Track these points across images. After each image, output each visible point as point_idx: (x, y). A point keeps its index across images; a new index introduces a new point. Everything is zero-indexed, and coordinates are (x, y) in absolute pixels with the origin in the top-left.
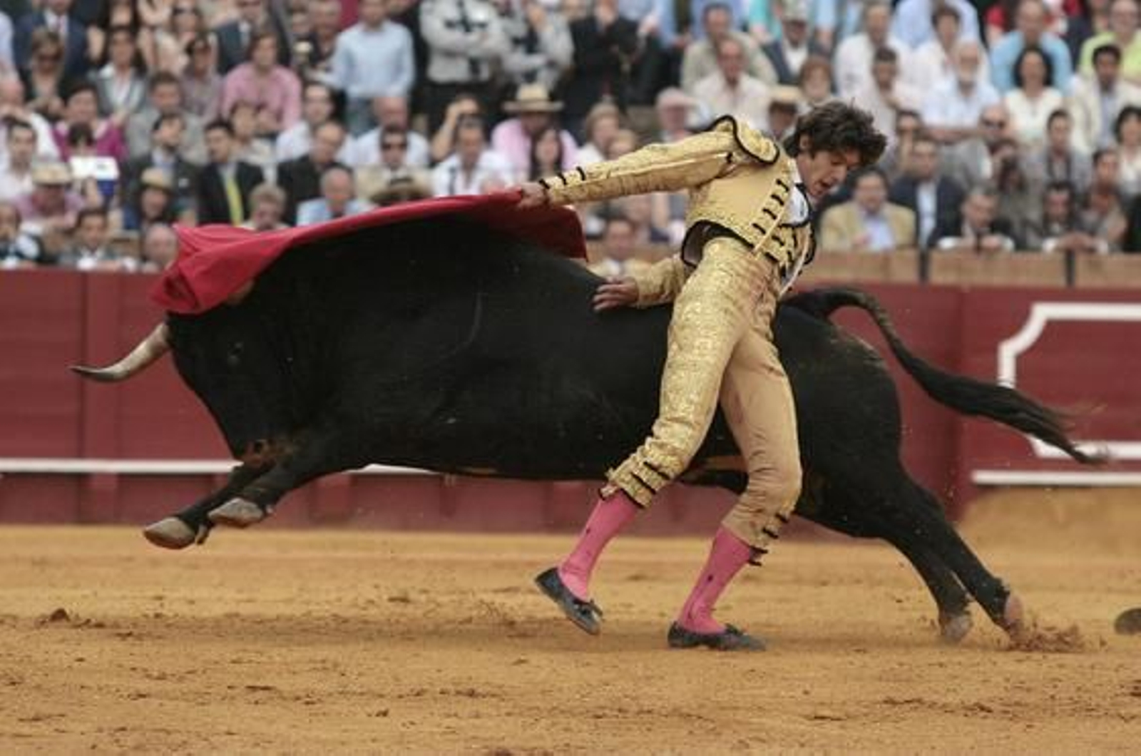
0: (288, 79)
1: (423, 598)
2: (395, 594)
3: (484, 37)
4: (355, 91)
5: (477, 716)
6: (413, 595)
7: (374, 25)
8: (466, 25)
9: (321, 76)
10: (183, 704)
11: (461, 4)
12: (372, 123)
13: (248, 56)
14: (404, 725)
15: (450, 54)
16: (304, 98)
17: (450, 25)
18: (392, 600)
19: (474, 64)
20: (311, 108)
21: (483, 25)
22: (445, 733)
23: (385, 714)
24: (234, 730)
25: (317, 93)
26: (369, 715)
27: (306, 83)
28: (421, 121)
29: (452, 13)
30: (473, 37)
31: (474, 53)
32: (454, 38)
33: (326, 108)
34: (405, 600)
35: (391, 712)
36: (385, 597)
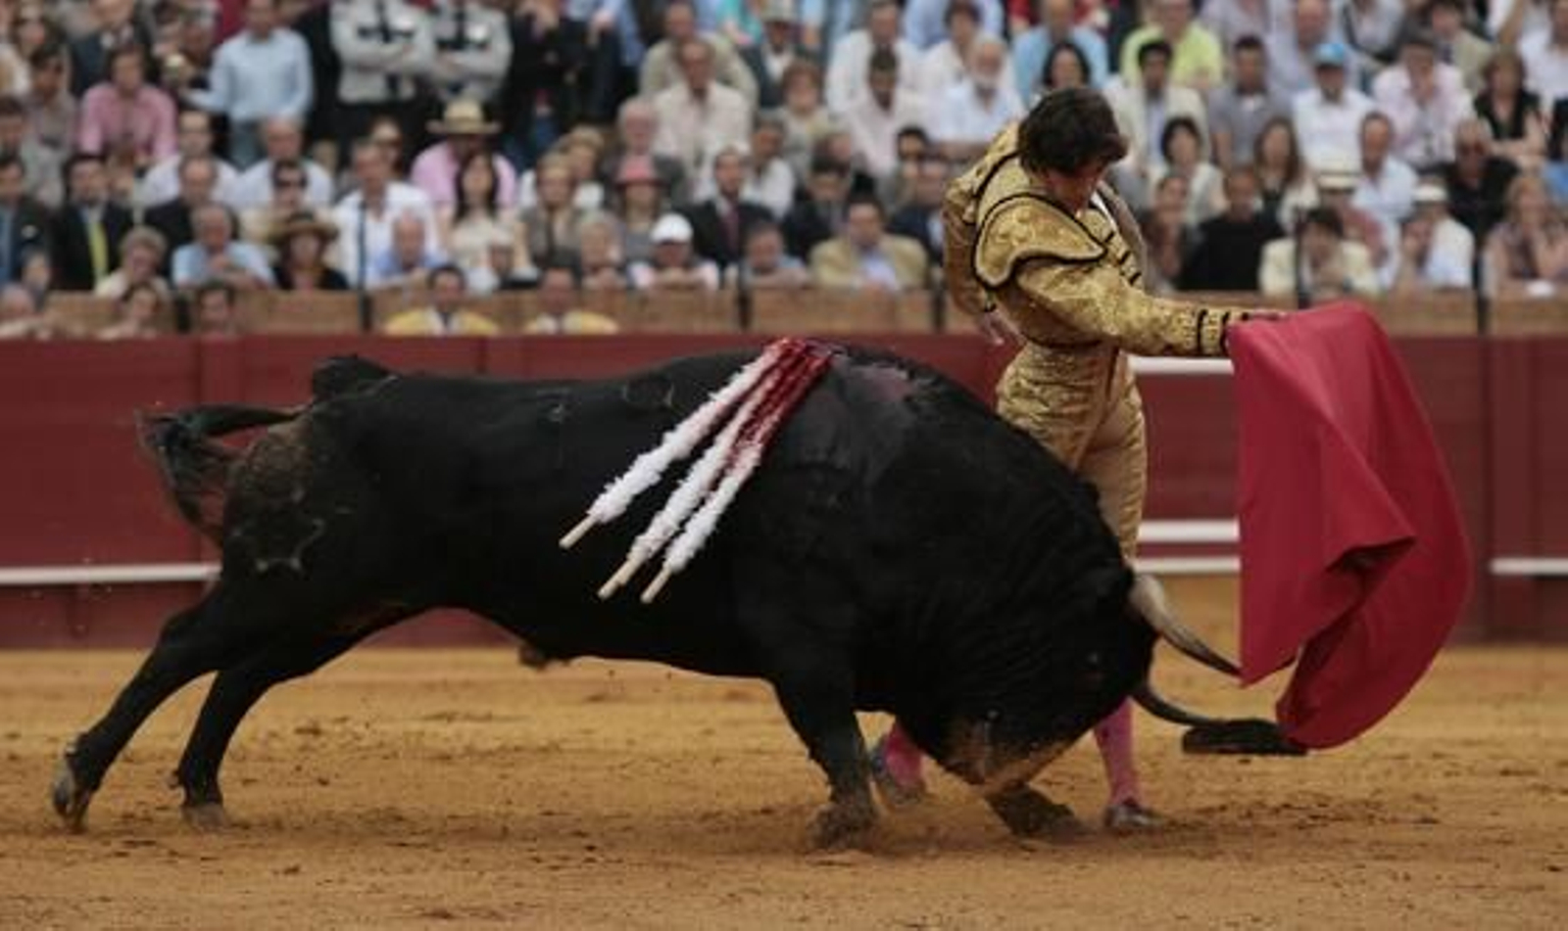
0: (158, 101)
1: (338, 728)
2: (303, 723)
3: (406, 50)
4: (240, 112)
5: (409, 871)
6: (324, 726)
7: (262, 35)
8: (386, 33)
9: (200, 98)
10: (47, 866)
11: (380, 8)
12: (260, 153)
13: (107, 75)
14: (319, 884)
15: (364, 68)
16: (179, 129)
17: (364, 33)
18: (299, 731)
19: (393, 81)
20: (186, 141)
21: (408, 35)
22: (369, 892)
23: (294, 870)
24: (109, 895)
25: (195, 121)
26: (276, 873)
27: (182, 107)
28: (326, 149)
29: (367, 17)
30: (390, 49)
31: (392, 67)
32: (371, 48)
33: (204, 141)
34: (316, 732)
35: (304, 869)
36: (291, 728)
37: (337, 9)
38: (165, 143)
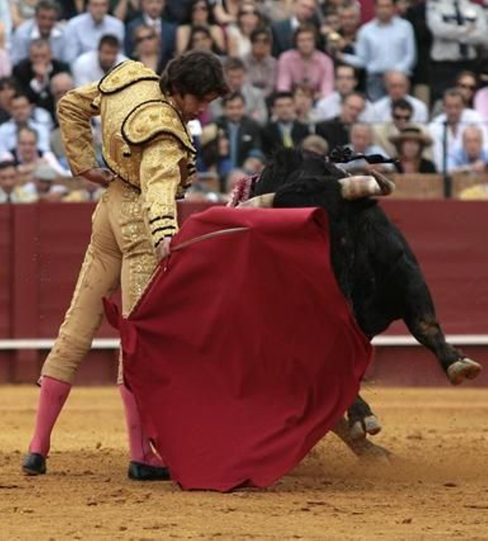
0: (325, 61)
1: (432, 436)
2: (412, 433)
3: (474, 28)
4: (372, 67)
5: (477, 523)
6: (425, 434)
7: (385, 21)
8: (459, 19)
9: (348, 58)
10: (261, 517)
11: (456, 4)
12: (384, 92)
13: (293, 45)
14: (423, 529)
15: (446, 40)
16: (336, 77)
17: (446, 19)
18: (409, 438)
19: (463, 48)
20: (340, 83)
21: (472, 20)
22: (453, 535)
23: (409, 521)
24: (299, 535)
25: (345, 72)
26: (397, 523)
27: (338, 63)
28: (423, 90)
29: (450, 11)
30: (462, 29)
31: (463, 40)
32: (451, 28)
33: (351, 84)
34: (420, 438)
35: (414, 520)
36: (405, 435)
37: (430, 5)
38: (327, 86)
